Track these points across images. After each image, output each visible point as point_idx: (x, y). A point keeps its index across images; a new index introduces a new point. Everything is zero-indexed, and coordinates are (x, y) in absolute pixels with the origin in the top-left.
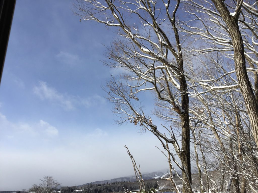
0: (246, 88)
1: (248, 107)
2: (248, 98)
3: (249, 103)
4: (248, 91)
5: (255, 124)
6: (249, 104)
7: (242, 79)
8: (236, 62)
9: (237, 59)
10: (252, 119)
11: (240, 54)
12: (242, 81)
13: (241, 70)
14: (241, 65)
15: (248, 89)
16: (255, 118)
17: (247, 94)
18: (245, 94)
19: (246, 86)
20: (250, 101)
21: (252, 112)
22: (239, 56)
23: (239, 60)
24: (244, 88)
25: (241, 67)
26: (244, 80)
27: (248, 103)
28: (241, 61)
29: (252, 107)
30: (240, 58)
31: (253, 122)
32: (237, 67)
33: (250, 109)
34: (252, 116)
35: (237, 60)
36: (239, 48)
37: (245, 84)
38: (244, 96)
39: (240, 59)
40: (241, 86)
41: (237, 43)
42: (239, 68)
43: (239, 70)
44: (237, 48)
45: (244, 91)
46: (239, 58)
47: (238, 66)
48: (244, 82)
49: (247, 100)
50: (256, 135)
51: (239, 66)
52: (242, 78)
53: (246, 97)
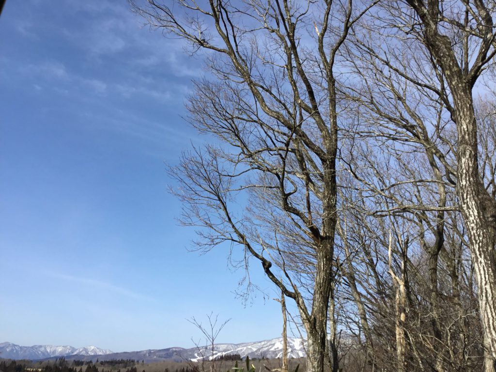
0: (476, 214)
1: (477, 250)
2: (478, 233)
3: (478, 242)
4: (478, 220)
5: (486, 284)
6: (479, 245)
7: (469, 197)
8: (461, 162)
9: (462, 158)
10: (481, 274)
11: (470, 149)
12: (468, 200)
13: (469, 179)
14: (471, 169)
15: (479, 216)
16: (488, 273)
17: (476, 225)
18: (473, 225)
19: (476, 211)
20: (481, 238)
21: (483, 261)
22: (468, 153)
23: (468, 159)
24: (471, 213)
25: (470, 173)
26: (474, 199)
27: (476, 243)
28: (471, 162)
29: (483, 251)
30: (470, 157)
31: (481, 279)
32: (462, 171)
33: (480, 255)
34: (482, 269)
35: (463, 160)
36: (469, 138)
37: (474, 207)
38: (470, 228)
39: (470, 159)
40: (465, 208)
41: (467, 127)
42: (466, 174)
43: (466, 177)
44: (467, 137)
45: (471, 219)
46: (467, 157)
47: (464, 171)
48: (474, 203)
49: (475, 237)
50: (486, 304)
51: (468, 171)
52: (470, 194)
53: (475, 231)
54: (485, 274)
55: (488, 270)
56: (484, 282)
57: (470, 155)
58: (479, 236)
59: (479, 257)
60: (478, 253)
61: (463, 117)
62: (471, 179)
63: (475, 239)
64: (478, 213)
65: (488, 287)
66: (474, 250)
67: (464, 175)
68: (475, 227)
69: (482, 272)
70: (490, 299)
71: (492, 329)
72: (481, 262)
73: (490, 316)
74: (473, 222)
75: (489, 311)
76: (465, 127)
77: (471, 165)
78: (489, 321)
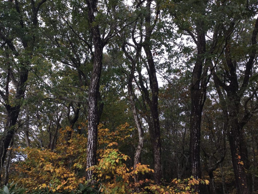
0: (94, 107)
1: (91, 124)
4: (94, 110)
5: (91, 140)
6: (92, 122)
10: (90, 135)
11: (97, 76)
12: (92, 100)
13: (94, 90)
15: (95, 108)
16: (93, 135)
17: (93, 112)
18: (92, 112)
19: (94, 105)
20: (94, 119)
21: (92, 129)
22: (96, 78)
24: (92, 106)
25: (95, 87)
26: (94, 100)
27: (91, 120)
29: (94, 124)
31: (90, 137)
32: (92, 86)
33: (92, 126)
34: (91, 133)
35: (93, 80)
36: (98, 70)
37: (94, 103)
38: (90, 113)
39: (96, 81)
40: (90, 103)
41: (98, 65)
43: (93, 89)
44: (97, 70)
45: (92, 109)
46: (95, 79)
47: (93, 86)
48: (94, 101)
49: (91, 118)
50: (90, 150)
51: (94, 86)
52: (93, 97)
53: (92, 115)
54: (92, 135)
55: (94, 134)
56: (91, 139)
57: (97, 79)
58: (93, 117)
59: (91, 127)
60: (91, 125)
61: (97, 60)
62: (95, 90)
63: (91, 119)
64: (95, 106)
65: (92, 141)
66: (90, 123)
67: (92, 88)
68: (92, 113)
69: (91, 134)
70: (92, 147)
71: (90, 161)
72: (91, 130)
73: (90, 155)
74: (92, 111)
75: (90, 153)
76: (97, 65)
77: (96, 84)
78: (89, 158)
